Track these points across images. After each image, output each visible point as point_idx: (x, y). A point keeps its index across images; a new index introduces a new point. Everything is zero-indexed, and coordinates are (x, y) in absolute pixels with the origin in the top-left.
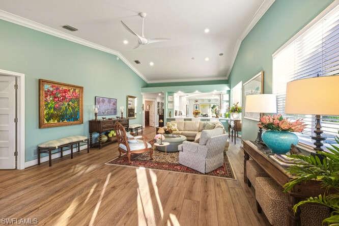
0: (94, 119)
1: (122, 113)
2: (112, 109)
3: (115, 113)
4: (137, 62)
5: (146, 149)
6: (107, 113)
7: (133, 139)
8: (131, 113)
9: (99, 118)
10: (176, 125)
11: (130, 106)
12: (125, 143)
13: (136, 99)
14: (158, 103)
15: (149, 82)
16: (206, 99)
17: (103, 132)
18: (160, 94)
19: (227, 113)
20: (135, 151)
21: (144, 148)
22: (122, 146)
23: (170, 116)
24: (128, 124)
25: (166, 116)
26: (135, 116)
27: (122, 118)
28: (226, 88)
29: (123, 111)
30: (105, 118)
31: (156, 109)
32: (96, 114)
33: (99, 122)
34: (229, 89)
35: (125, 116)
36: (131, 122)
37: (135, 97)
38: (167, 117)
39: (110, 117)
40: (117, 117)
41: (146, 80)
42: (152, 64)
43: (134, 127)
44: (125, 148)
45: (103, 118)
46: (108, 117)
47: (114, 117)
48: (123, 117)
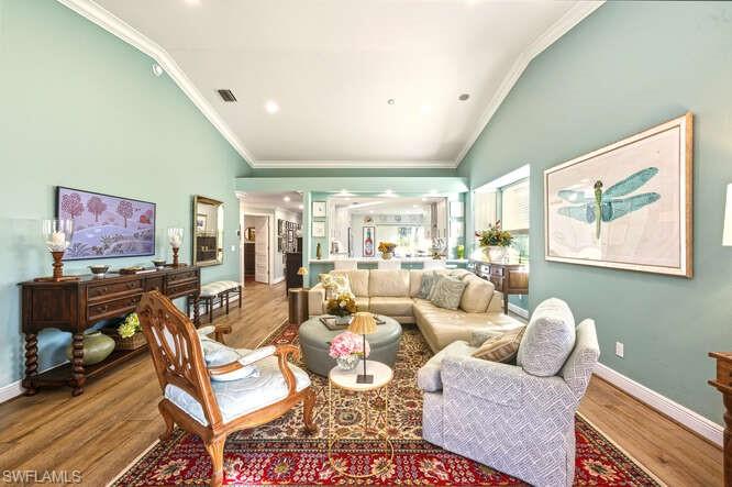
0: (50, 274)
1: (176, 250)
2: (136, 236)
3: (149, 250)
4: (226, 96)
5: (293, 396)
6: (114, 250)
7: (236, 365)
8: (206, 248)
9: (75, 270)
10: (347, 280)
11: (200, 230)
12: (193, 388)
13: (220, 207)
14: (280, 222)
15: (256, 165)
16: (391, 216)
17: (89, 325)
18: (287, 199)
19: (462, 248)
20: (243, 418)
21: (283, 393)
22: (178, 396)
23: (318, 255)
24: (197, 284)
25: (309, 256)
26: (219, 257)
27: (175, 265)
28: (456, 186)
29: (178, 243)
30: (104, 270)
31: (274, 237)
32: (58, 256)
33: (72, 287)
34: (465, 189)
35: (185, 258)
36: (206, 275)
37: (219, 203)
38: (310, 260)
39: (128, 264)
40: (157, 264)
41: (249, 159)
42: (272, 107)
43: (215, 292)
44: (194, 410)
45: (95, 271)
46: (116, 265)
47: (143, 264)
48: (180, 261)
